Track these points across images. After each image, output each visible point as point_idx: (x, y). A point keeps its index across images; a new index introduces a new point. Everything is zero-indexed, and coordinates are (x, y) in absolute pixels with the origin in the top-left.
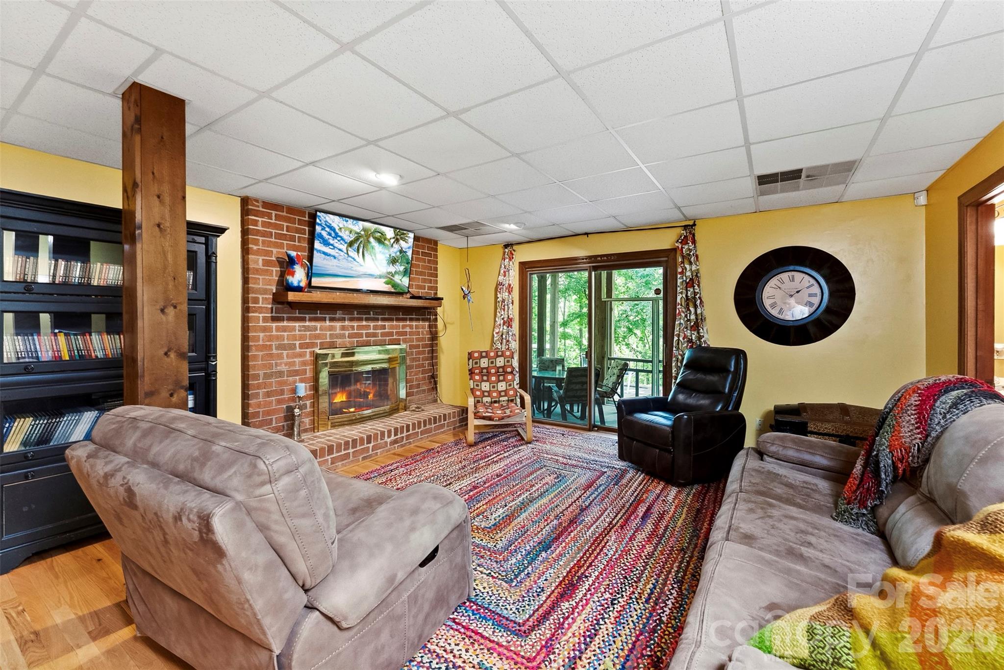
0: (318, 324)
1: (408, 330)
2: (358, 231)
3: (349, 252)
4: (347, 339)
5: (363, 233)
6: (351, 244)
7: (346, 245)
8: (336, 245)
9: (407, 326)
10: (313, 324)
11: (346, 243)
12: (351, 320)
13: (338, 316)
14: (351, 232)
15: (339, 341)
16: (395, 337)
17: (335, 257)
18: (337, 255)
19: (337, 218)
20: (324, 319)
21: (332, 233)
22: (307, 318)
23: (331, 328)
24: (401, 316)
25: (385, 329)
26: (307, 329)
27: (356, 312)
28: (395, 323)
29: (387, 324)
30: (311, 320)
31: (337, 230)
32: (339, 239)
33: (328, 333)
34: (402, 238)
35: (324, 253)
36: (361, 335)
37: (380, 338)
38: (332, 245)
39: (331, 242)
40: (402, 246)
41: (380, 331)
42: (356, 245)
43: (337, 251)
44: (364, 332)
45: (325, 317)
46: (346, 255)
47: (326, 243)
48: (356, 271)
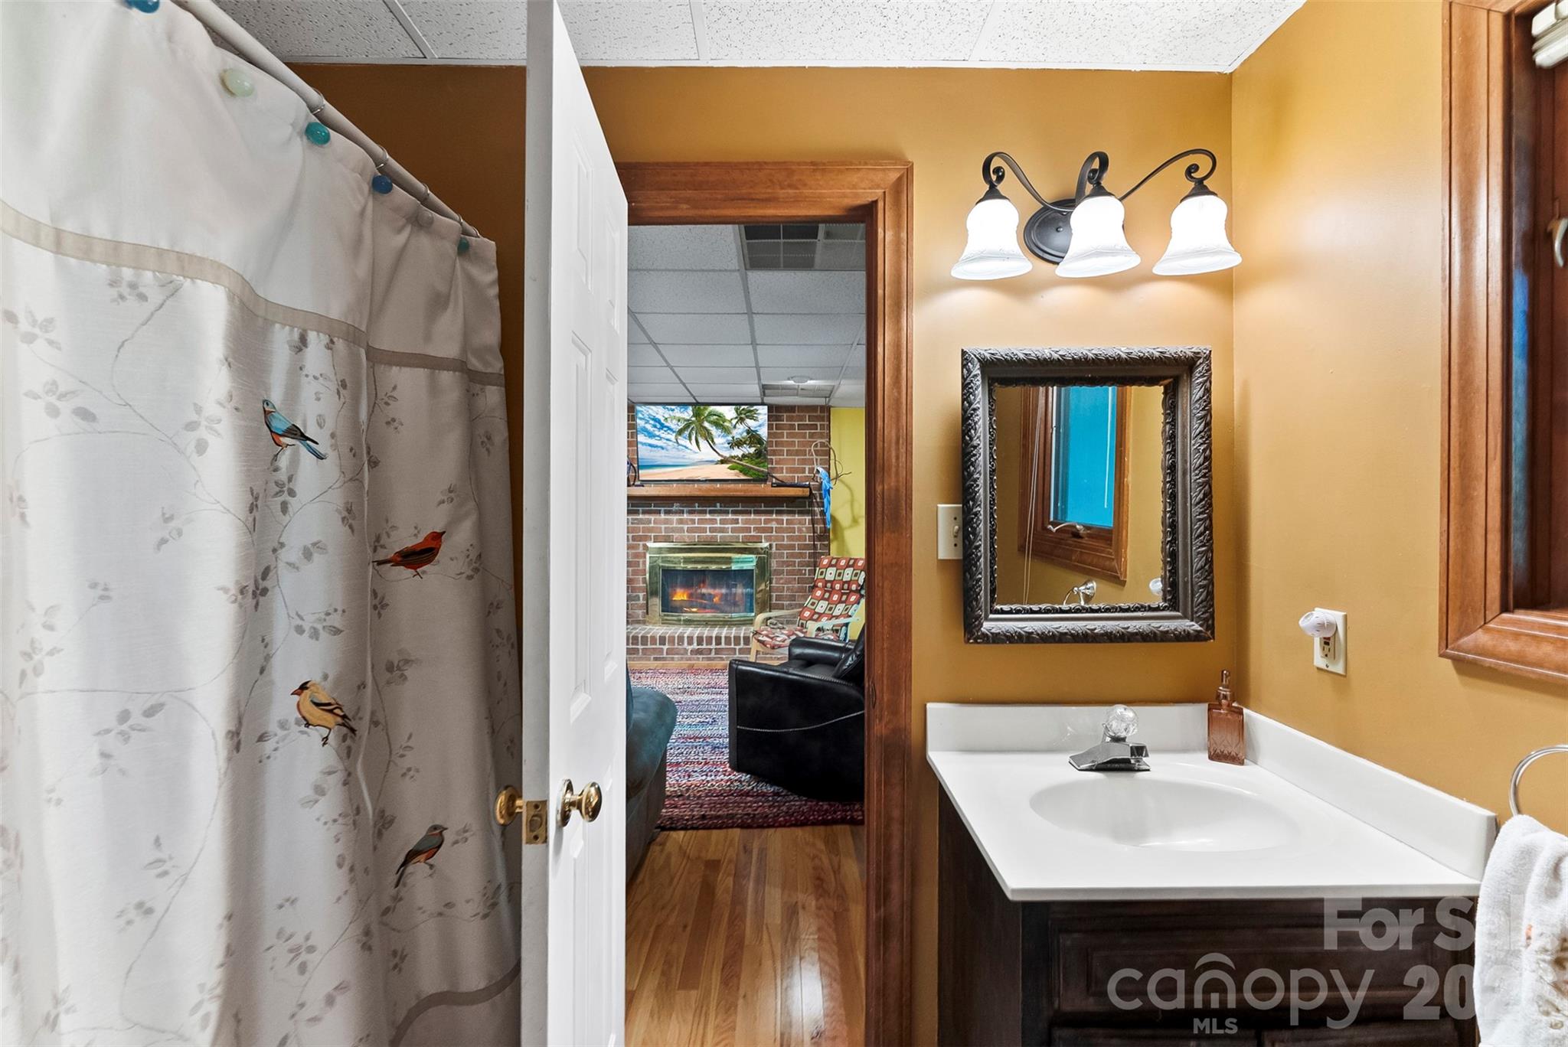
0: (652, 517)
1: (774, 525)
2: (688, 418)
3: (679, 441)
4: (686, 534)
5: (694, 419)
6: (680, 432)
7: (674, 434)
8: (663, 436)
9: (772, 520)
10: (647, 516)
11: (674, 432)
12: (691, 512)
13: (674, 508)
14: (679, 421)
15: (676, 535)
16: (752, 534)
17: (662, 448)
18: (664, 445)
19: (660, 409)
20: (659, 512)
21: (657, 424)
22: (641, 511)
23: (666, 522)
24: (763, 508)
25: (738, 523)
26: (640, 521)
27: (697, 505)
28: (753, 516)
29: (740, 517)
30: (644, 512)
31: (662, 421)
32: (665, 429)
33: (663, 526)
34: (747, 417)
35: (650, 445)
36: (704, 530)
37: (730, 534)
38: (658, 436)
39: (657, 433)
40: (750, 425)
41: (730, 526)
42: (687, 433)
43: (665, 441)
44: (708, 526)
45: (660, 510)
46: (676, 444)
47: (651, 435)
48: (689, 459)
